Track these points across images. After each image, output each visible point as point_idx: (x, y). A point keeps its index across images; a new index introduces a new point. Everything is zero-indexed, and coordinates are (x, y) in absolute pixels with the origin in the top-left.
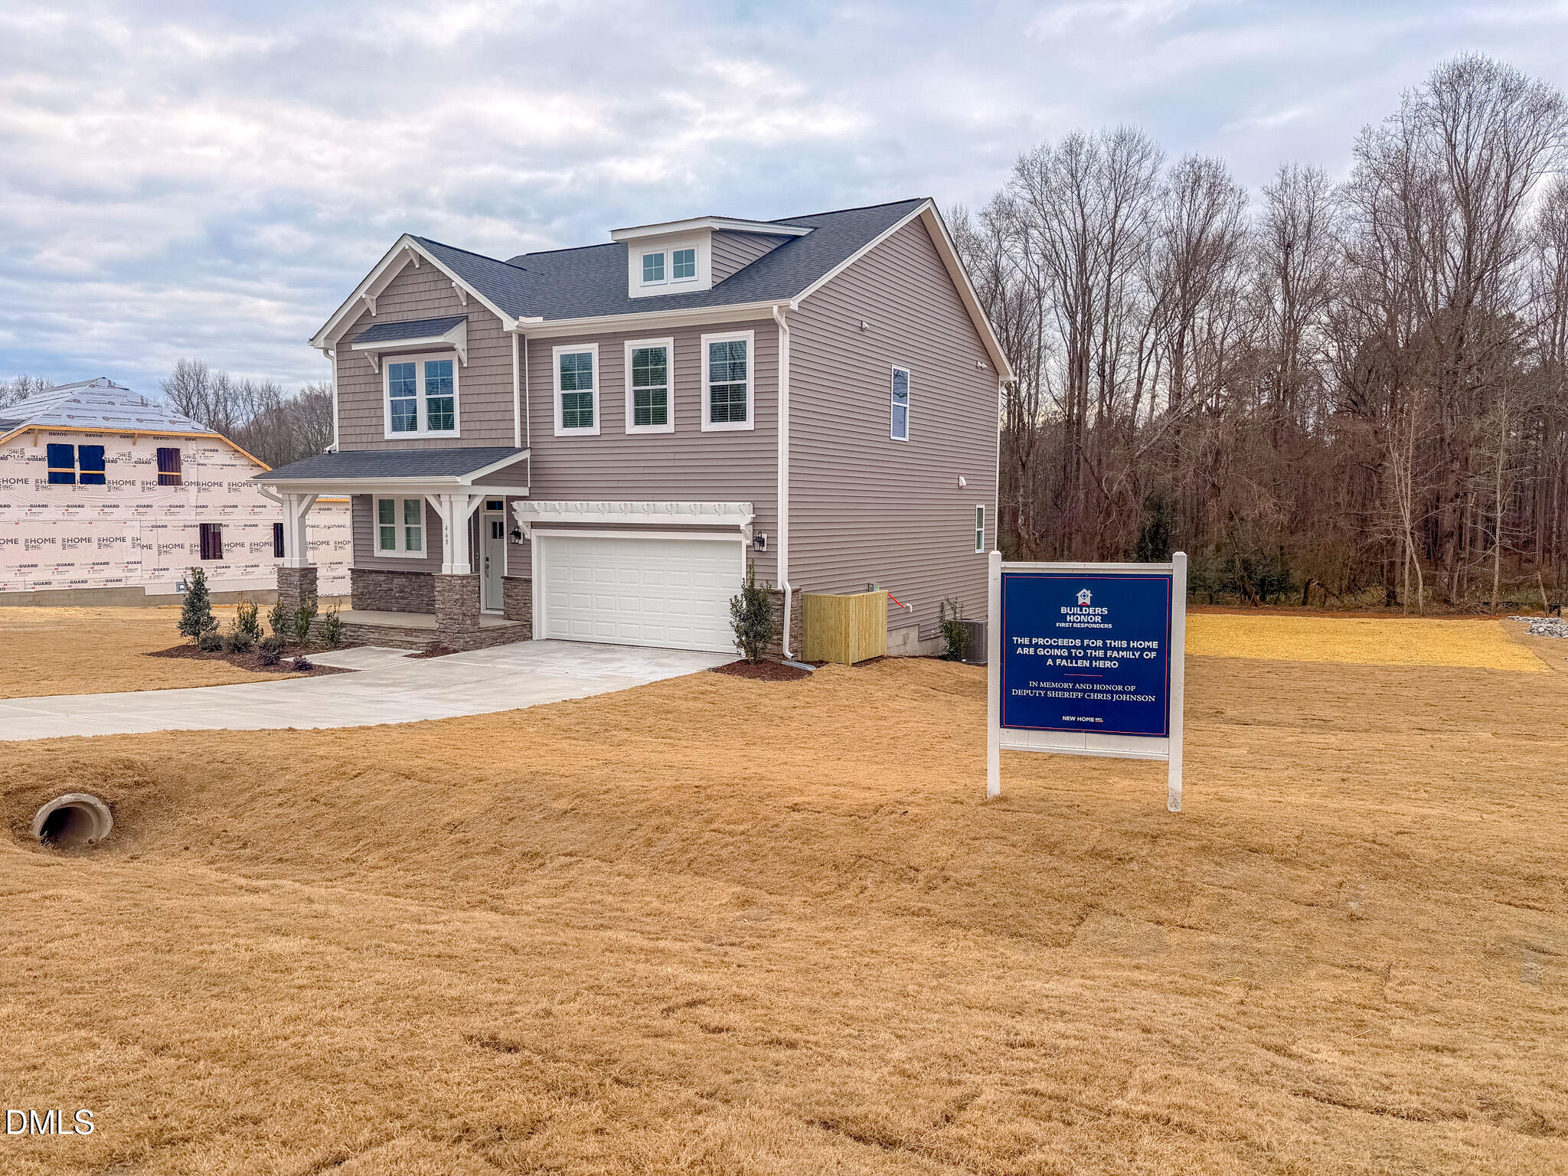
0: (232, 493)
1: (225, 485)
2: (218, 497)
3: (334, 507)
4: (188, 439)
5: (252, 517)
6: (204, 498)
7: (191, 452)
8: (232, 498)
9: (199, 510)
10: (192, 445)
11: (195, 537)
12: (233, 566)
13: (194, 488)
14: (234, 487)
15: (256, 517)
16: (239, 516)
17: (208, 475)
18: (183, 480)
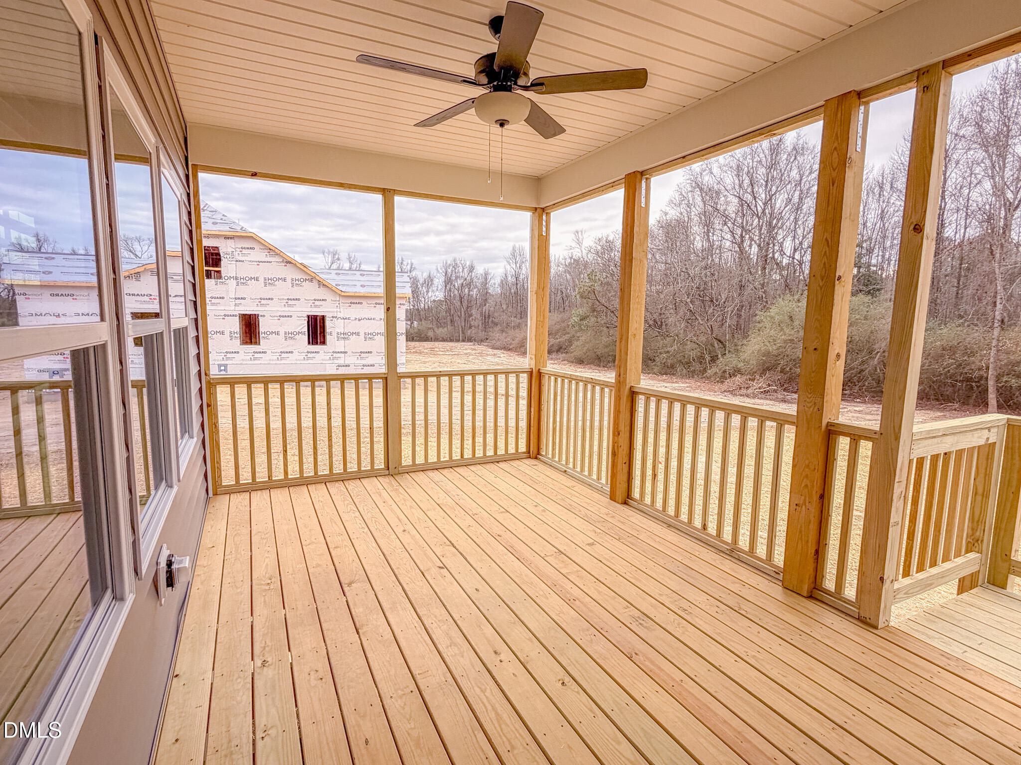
0: (268, 287)
1: (262, 280)
2: (255, 290)
3: (364, 302)
4: (227, 238)
5: (287, 309)
6: (243, 291)
7: (230, 250)
8: (267, 292)
9: (238, 301)
10: (230, 242)
11: (235, 326)
12: (269, 352)
13: (234, 282)
14: (269, 282)
15: (290, 309)
16: (276, 308)
17: (246, 270)
18: (223, 275)
